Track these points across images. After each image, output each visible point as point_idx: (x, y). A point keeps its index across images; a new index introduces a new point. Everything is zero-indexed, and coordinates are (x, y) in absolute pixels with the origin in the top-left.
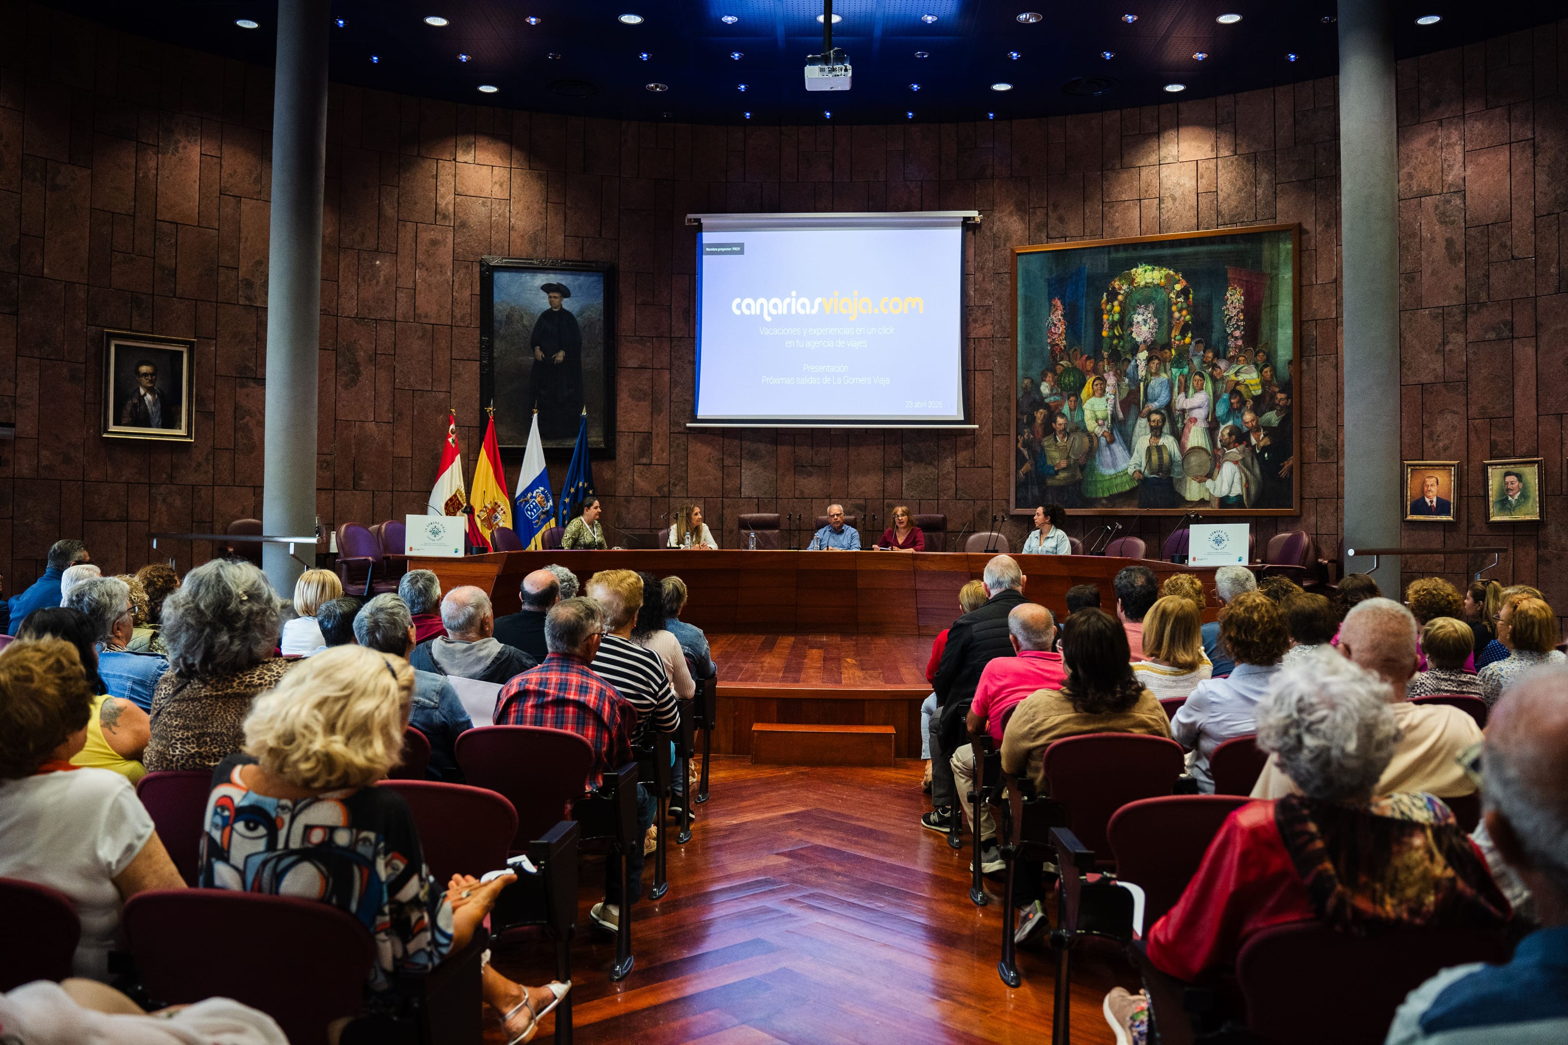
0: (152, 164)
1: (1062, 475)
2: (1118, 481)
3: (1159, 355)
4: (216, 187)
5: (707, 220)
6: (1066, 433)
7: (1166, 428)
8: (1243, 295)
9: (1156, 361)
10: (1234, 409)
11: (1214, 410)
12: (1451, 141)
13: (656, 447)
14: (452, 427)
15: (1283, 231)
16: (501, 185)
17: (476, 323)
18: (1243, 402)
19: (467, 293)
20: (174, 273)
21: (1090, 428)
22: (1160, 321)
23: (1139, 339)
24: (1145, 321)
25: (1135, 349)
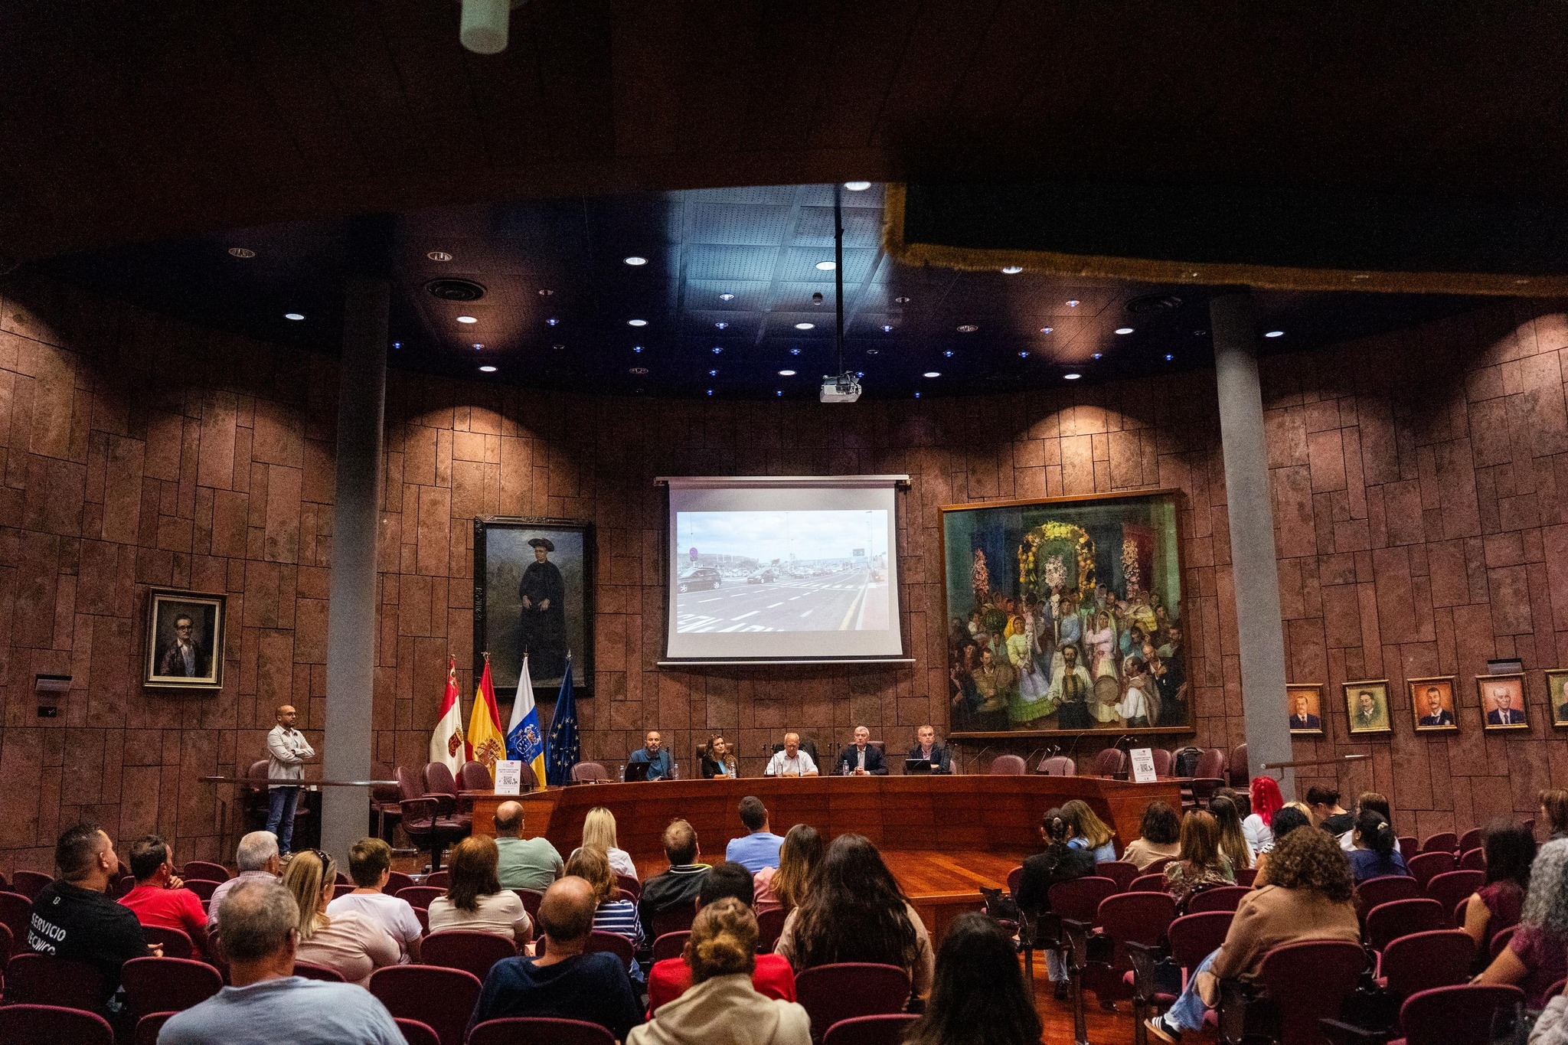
0: (196, 435)
1: (991, 702)
2: (1040, 707)
3: (1068, 597)
4: (248, 456)
5: (674, 482)
6: (992, 666)
7: (1079, 660)
8: (1137, 547)
9: (1067, 603)
10: (1135, 643)
11: (1119, 644)
12: (1296, 425)
13: (631, 684)
14: (453, 670)
15: (1166, 494)
16: (492, 451)
17: (470, 575)
18: (1142, 638)
19: (462, 548)
20: (210, 534)
21: (1013, 661)
22: (1069, 569)
23: (1052, 585)
24: (1056, 569)
25: (1049, 593)
